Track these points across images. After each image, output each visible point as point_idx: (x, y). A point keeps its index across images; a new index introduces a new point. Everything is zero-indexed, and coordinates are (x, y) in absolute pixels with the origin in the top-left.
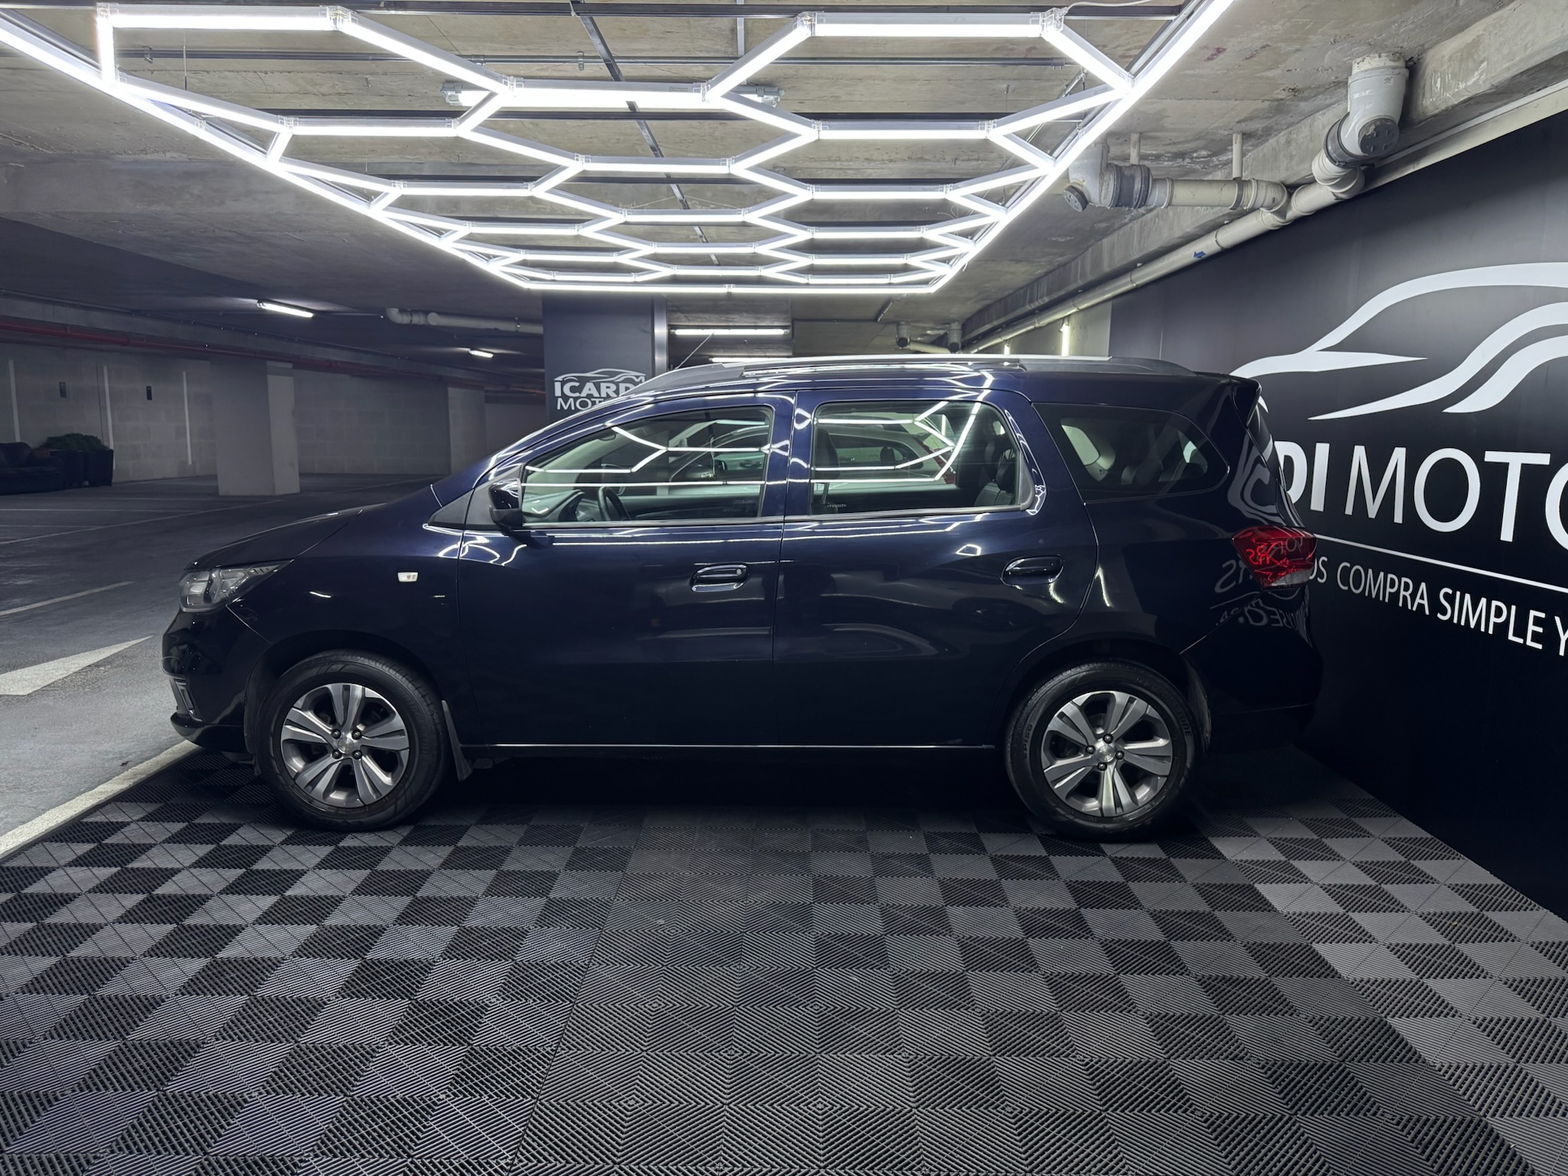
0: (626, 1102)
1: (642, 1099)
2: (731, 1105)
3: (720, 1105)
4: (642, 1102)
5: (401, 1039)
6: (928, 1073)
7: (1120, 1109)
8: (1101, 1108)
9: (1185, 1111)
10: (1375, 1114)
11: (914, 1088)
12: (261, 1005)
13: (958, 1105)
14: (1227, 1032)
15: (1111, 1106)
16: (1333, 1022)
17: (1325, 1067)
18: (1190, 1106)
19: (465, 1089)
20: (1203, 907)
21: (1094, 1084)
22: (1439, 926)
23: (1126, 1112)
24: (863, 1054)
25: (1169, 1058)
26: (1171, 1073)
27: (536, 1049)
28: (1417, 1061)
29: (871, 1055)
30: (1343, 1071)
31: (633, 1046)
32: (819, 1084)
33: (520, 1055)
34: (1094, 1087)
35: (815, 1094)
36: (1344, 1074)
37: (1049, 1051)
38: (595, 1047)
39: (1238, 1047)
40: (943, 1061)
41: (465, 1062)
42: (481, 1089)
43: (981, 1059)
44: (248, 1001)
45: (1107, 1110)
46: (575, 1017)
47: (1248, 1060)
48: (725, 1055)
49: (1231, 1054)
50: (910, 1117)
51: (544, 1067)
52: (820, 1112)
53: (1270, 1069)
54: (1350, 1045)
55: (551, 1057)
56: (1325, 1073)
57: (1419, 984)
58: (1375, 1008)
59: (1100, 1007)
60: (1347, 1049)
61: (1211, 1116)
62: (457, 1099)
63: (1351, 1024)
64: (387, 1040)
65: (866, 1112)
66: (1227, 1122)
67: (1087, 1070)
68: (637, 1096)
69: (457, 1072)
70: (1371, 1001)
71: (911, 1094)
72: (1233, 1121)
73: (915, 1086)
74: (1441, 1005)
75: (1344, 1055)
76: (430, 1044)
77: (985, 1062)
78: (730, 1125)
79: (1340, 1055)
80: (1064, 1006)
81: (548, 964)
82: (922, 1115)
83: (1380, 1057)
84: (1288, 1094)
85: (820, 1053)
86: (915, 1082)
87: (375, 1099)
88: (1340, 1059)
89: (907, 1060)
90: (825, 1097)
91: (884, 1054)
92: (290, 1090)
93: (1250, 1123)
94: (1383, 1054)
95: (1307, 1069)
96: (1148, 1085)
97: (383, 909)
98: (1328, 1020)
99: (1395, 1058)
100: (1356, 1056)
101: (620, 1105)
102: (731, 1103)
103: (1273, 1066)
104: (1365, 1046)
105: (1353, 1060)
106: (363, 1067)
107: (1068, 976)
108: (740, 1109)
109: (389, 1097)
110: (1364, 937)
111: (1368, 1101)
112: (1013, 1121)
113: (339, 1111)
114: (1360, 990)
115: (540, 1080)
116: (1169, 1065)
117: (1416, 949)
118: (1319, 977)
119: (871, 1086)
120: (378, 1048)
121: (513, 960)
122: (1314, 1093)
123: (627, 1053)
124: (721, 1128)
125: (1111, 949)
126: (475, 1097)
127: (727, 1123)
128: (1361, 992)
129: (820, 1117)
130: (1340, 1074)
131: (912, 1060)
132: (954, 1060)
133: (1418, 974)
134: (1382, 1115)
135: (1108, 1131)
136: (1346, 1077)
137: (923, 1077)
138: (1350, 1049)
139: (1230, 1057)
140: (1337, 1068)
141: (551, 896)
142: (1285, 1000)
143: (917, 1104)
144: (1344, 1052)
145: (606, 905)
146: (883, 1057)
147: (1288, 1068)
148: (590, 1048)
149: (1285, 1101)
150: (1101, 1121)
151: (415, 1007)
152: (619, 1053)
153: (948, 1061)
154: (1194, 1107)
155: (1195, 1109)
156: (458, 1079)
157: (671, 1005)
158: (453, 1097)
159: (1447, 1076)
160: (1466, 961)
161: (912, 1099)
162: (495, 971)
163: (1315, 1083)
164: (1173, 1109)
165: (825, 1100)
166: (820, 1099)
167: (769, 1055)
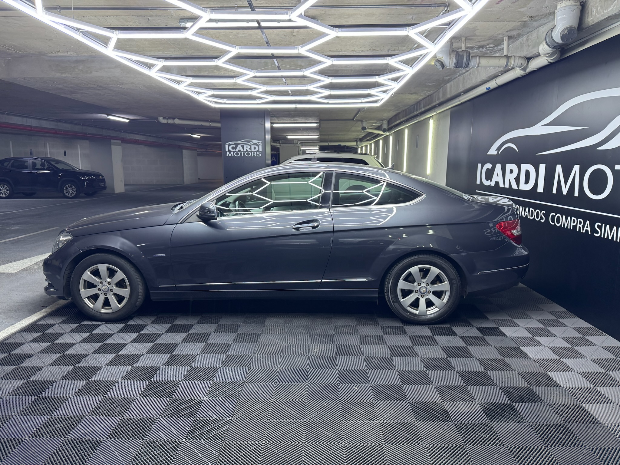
0: (261, 442)
1: (268, 441)
2: (306, 443)
3: (301, 443)
4: (268, 442)
5: (166, 415)
6: (389, 429)
7: (472, 444)
8: (464, 444)
9: (500, 445)
10: (581, 446)
11: (383, 436)
12: (108, 400)
13: (403, 443)
14: (515, 410)
15: (468, 443)
16: (559, 406)
17: (558, 425)
18: (502, 443)
19: (193, 436)
20: (500, 357)
21: (460, 433)
22: (600, 364)
23: (474, 445)
24: (361, 421)
25: (491, 422)
26: (492, 429)
27: (223, 419)
28: (597, 423)
29: (364, 421)
30: (566, 427)
31: (264, 418)
32: (343, 434)
33: (216, 421)
34: (460, 435)
35: (341, 438)
36: (566, 429)
37: (439, 419)
38: (248, 418)
39: (520, 417)
40: (395, 424)
41: (193, 425)
42: (200, 436)
43: (411, 423)
44: (103, 399)
45: (466, 445)
46: (239, 405)
47: (525, 422)
48: (303, 421)
49: (517, 420)
50: (382, 448)
51: (226, 427)
52: (344, 446)
53: (534, 427)
54: (567, 416)
55: (229, 422)
56: (558, 428)
57: (594, 389)
58: (577, 399)
59: (460, 400)
60: (566, 417)
61: (511, 447)
62: (190, 441)
63: (567, 406)
64: (161, 415)
65: (363, 446)
66: (518, 450)
67: (456, 427)
68: (266, 439)
69: (190, 429)
70: (574, 397)
71: (382, 438)
72: (521, 450)
73: (383, 434)
74: (604, 398)
75: (566, 420)
76: (178, 417)
77: (413, 424)
78: (306, 452)
79: (564, 420)
80: (445, 399)
81: (227, 382)
82: (387, 447)
83: (581, 421)
84: (543, 437)
85: (342, 420)
86: (383, 433)
87: (155, 441)
88: (564, 422)
89: (380, 423)
90: (345, 440)
91: (370, 420)
92: (120, 437)
93: (528, 450)
94: (582, 420)
95: (550, 426)
96: (483, 434)
97: (159, 359)
98: (557, 405)
99: (588, 421)
100: (571, 421)
101: (259, 443)
102: (306, 442)
103: (536, 425)
104: (574, 416)
105: (570, 422)
106: (151, 427)
107: (445, 386)
108: (310, 445)
109: (162, 440)
110: (568, 369)
111: (578, 440)
112: (426, 450)
113: (141, 446)
114: (569, 392)
115: (225, 432)
116: (491, 425)
117: (591, 374)
118: (551, 386)
119: (365, 434)
120: (157, 419)
121: (213, 381)
122: (554, 437)
123: (261, 421)
124: (302, 453)
125: (462, 375)
126: (198, 440)
127: (305, 451)
128: (570, 393)
129: (344, 448)
130: (564, 429)
131: (382, 423)
132: (399, 423)
133: (593, 385)
134: (585, 447)
135: (467, 454)
136: (567, 430)
137: (387, 431)
138: (568, 417)
139: (517, 421)
140: (563, 426)
141: (228, 353)
142: (538, 396)
143: (385, 442)
144: (565, 419)
145: (251, 357)
146: (369, 422)
147: (542, 426)
148: (245, 419)
149: (542, 441)
150: (464, 449)
151: (172, 401)
152: (258, 420)
153: (397, 423)
154: (503, 443)
155: (504, 444)
156: (190, 433)
157: (279, 400)
158: (188, 440)
159: (611, 429)
160: (613, 379)
161: (382, 440)
162: (205, 385)
163: (554, 433)
164: (495, 444)
165: (346, 441)
166: (343, 441)
167: (321, 421)
